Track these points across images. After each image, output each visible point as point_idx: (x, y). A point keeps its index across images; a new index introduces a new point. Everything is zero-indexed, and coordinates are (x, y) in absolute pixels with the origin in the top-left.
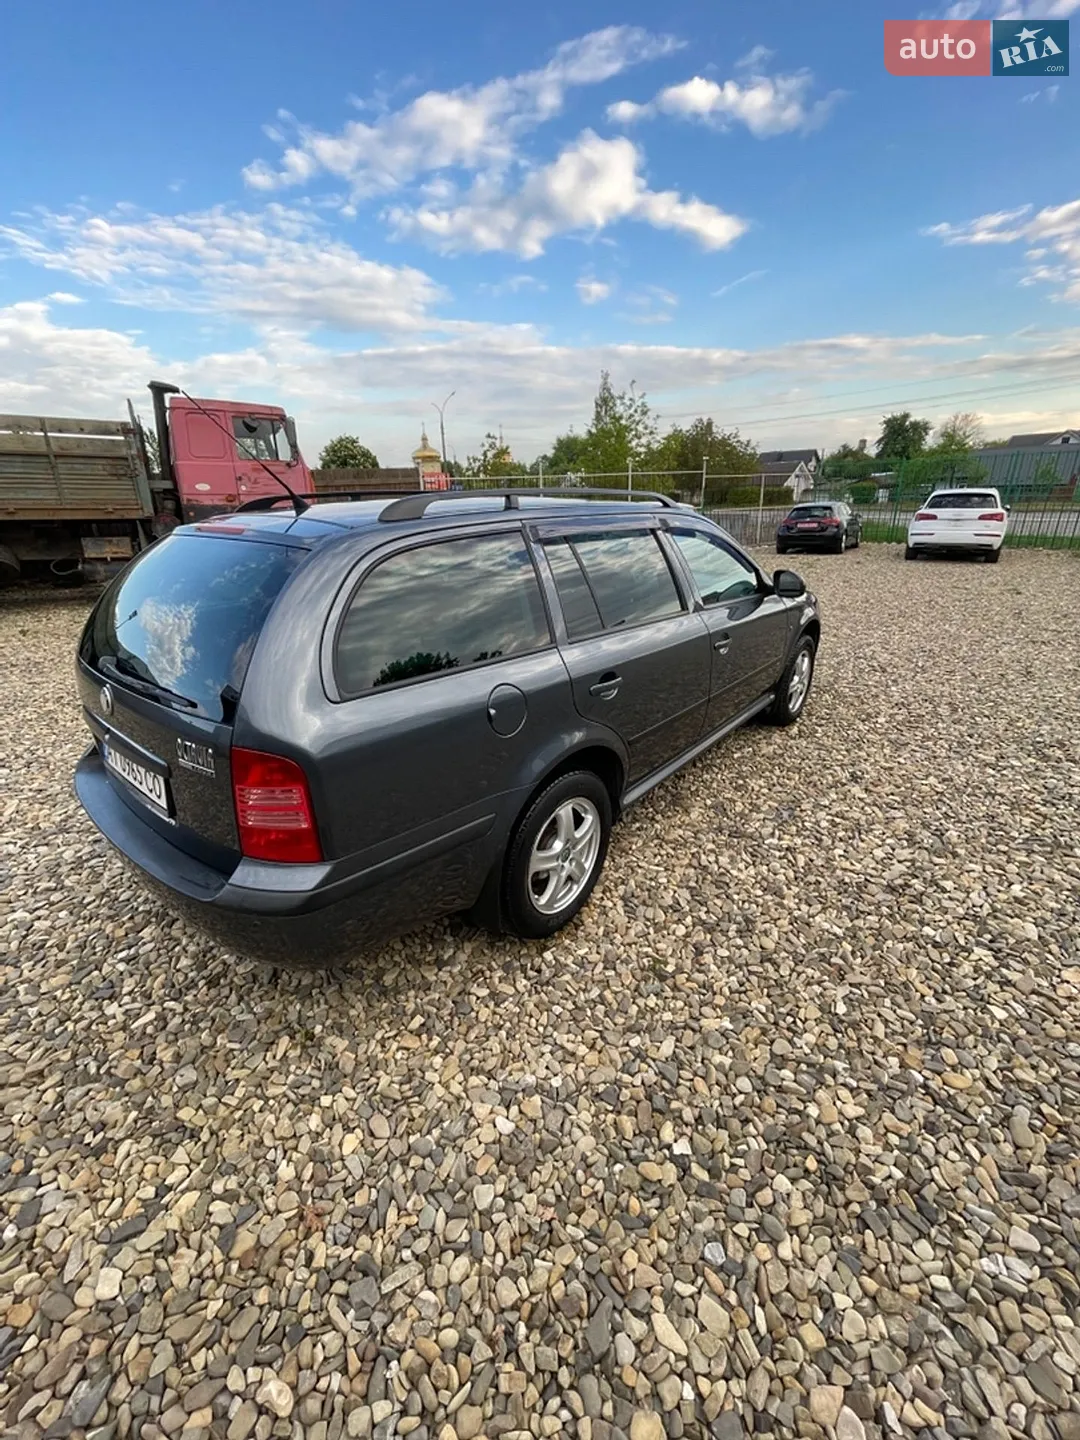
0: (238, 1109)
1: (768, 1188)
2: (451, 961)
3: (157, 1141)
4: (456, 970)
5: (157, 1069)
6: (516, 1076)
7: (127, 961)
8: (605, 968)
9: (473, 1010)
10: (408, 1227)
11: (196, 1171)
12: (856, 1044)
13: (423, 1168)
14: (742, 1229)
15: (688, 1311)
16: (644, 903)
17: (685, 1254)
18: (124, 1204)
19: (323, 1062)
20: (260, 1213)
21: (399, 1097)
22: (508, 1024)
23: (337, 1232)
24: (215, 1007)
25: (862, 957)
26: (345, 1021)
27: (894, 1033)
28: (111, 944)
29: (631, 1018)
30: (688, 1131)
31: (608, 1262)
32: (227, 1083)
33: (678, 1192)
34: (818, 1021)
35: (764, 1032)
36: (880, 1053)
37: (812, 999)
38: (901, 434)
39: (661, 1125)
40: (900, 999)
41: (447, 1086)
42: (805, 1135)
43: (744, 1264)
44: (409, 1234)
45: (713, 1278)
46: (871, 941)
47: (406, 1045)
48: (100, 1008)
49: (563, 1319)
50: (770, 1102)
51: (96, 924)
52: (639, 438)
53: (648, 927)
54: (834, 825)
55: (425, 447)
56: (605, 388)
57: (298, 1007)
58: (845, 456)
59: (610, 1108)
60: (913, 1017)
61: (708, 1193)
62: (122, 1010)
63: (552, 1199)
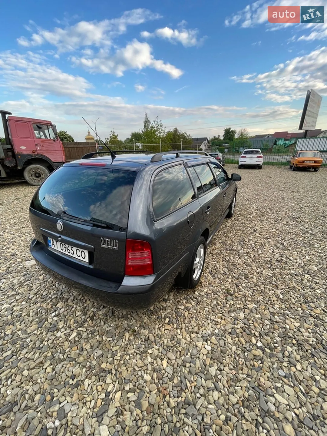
0: (120, 360)
1: (286, 351)
2: (168, 299)
3: (97, 377)
4: (171, 302)
5: (86, 352)
6: (204, 332)
7: (56, 316)
8: (214, 294)
9: (182, 314)
10: (195, 386)
11: (116, 384)
12: (289, 306)
13: (191, 366)
14: (285, 364)
15: (282, 391)
16: (216, 273)
17: (274, 375)
18: (96, 402)
19: (143, 338)
20: (146, 393)
21: (172, 345)
22: (195, 316)
23: (174, 393)
24: (97, 327)
25: (280, 281)
26: (144, 324)
27: (297, 301)
28: (47, 311)
29: (228, 308)
30: (258, 339)
31: (256, 383)
32: (113, 352)
33: (265, 358)
34: (277, 301)
35: (265, 306)
36: (296, 307)
37: (273, 295)
38: (229, 134)
39: (251, 338)
40: (294, 291)
41: (186, 339)
42: (288, 334)
43: (290, 374)
44: (196, 389)
45: (285, 380)
46: (279, 276)
47: (167, 328)
48: (54, 335)
49: (252, 403)
50: (276, 326)
51: (39, 305)
52: (160, 133)
53: (220, 281)
54: (256, 245)
55: (89, 135)
56: (146, 118)
57: (126, 322)
58: (215, 139)
59: (235, 336)
60: (300, 296)
61: (273, 356)
62: (63, 334)
63: (233, 368)
